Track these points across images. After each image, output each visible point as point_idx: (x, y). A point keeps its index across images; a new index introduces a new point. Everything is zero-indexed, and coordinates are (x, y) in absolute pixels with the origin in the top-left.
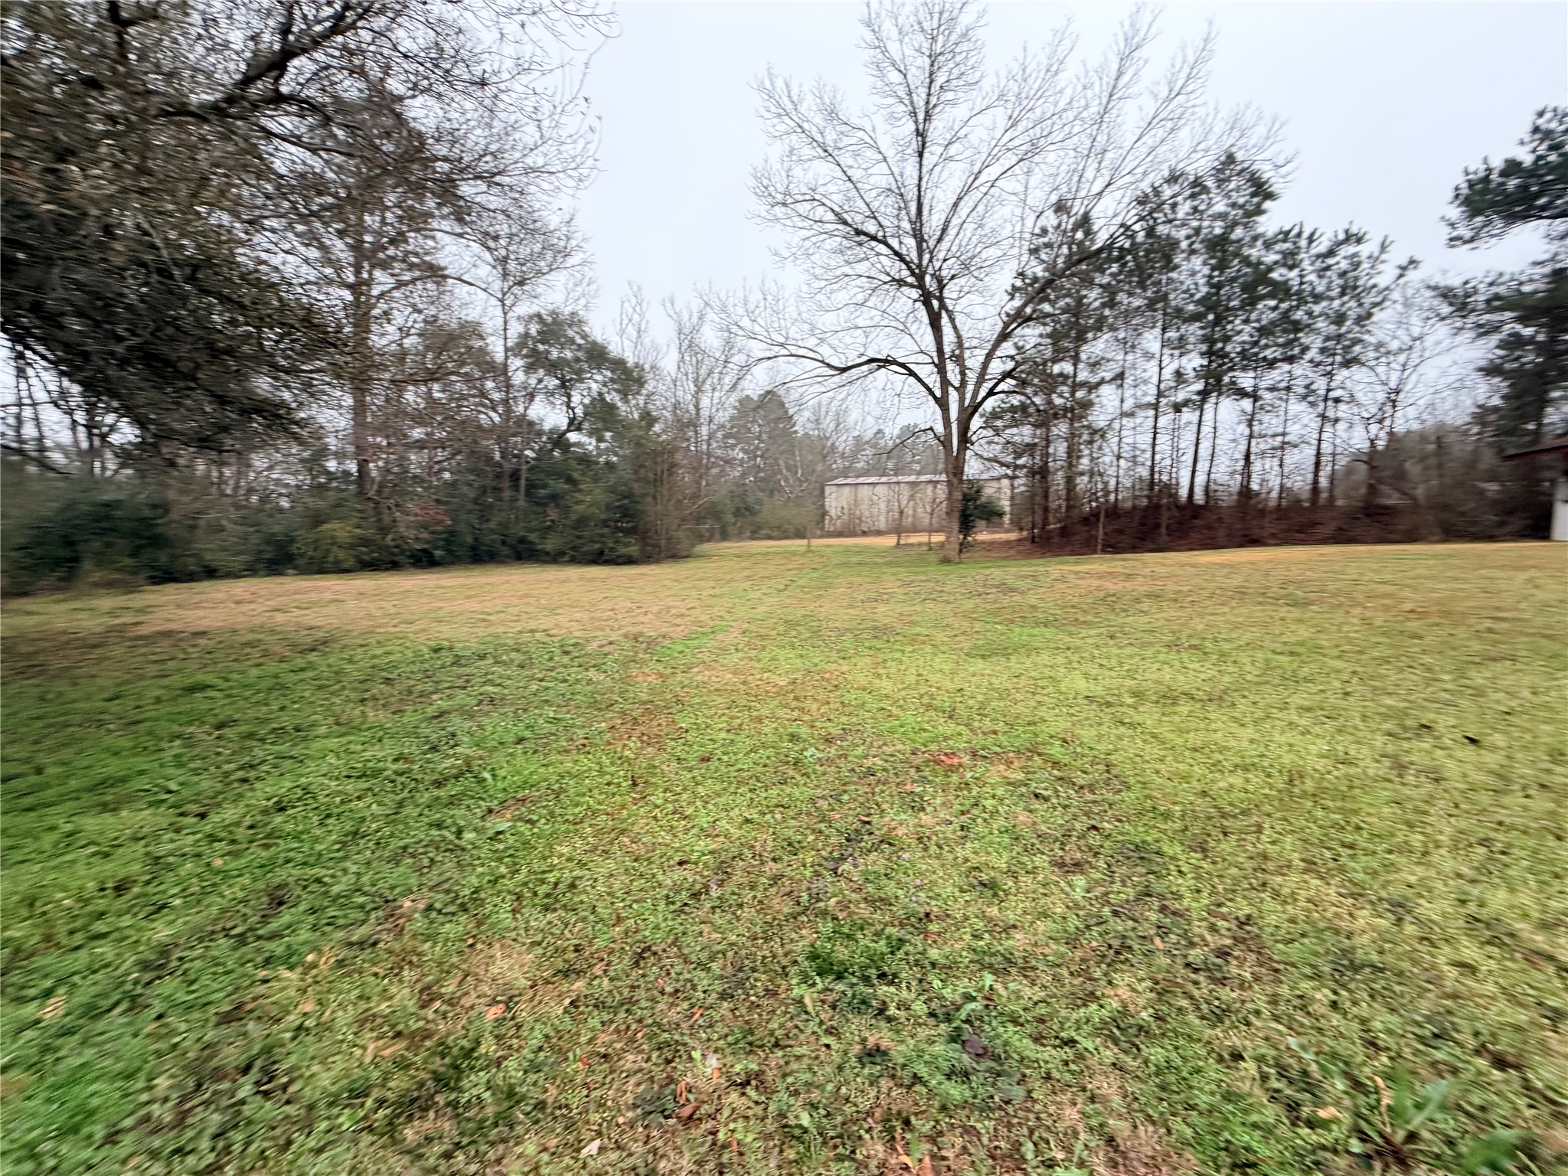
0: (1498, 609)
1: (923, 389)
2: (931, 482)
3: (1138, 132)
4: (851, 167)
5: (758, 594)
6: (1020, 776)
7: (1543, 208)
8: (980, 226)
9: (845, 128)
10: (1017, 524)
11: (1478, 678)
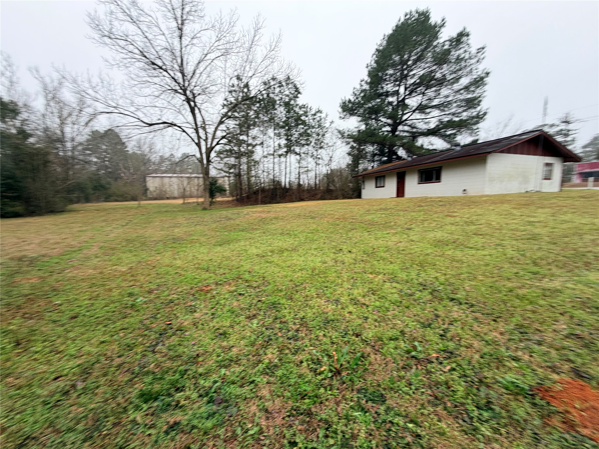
0: (353, 216)
1: (190, 139)
2: (196, 177)
3: (262, 59)
4: (147, 32)
5: (110, 228)
6: (234, 288)
7: (356, 113)
8: (209, 76)
9: (141, 12)
10: (232, 195)
11: (350, 235)
